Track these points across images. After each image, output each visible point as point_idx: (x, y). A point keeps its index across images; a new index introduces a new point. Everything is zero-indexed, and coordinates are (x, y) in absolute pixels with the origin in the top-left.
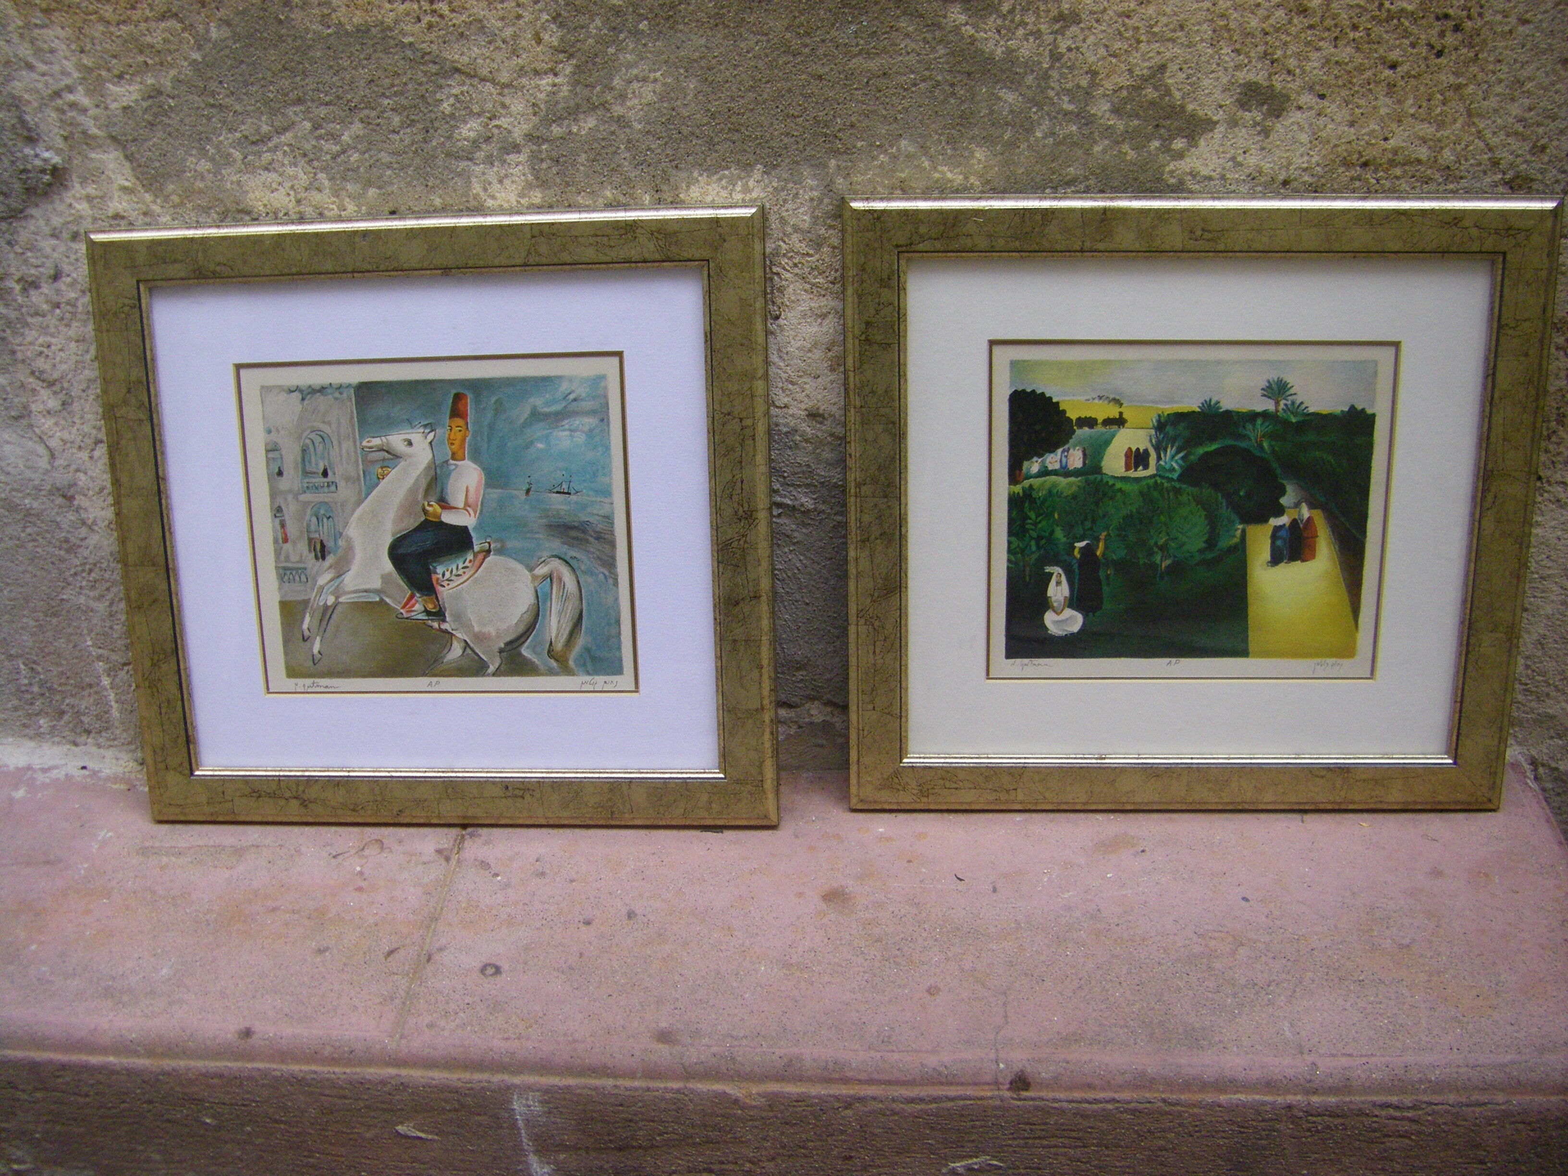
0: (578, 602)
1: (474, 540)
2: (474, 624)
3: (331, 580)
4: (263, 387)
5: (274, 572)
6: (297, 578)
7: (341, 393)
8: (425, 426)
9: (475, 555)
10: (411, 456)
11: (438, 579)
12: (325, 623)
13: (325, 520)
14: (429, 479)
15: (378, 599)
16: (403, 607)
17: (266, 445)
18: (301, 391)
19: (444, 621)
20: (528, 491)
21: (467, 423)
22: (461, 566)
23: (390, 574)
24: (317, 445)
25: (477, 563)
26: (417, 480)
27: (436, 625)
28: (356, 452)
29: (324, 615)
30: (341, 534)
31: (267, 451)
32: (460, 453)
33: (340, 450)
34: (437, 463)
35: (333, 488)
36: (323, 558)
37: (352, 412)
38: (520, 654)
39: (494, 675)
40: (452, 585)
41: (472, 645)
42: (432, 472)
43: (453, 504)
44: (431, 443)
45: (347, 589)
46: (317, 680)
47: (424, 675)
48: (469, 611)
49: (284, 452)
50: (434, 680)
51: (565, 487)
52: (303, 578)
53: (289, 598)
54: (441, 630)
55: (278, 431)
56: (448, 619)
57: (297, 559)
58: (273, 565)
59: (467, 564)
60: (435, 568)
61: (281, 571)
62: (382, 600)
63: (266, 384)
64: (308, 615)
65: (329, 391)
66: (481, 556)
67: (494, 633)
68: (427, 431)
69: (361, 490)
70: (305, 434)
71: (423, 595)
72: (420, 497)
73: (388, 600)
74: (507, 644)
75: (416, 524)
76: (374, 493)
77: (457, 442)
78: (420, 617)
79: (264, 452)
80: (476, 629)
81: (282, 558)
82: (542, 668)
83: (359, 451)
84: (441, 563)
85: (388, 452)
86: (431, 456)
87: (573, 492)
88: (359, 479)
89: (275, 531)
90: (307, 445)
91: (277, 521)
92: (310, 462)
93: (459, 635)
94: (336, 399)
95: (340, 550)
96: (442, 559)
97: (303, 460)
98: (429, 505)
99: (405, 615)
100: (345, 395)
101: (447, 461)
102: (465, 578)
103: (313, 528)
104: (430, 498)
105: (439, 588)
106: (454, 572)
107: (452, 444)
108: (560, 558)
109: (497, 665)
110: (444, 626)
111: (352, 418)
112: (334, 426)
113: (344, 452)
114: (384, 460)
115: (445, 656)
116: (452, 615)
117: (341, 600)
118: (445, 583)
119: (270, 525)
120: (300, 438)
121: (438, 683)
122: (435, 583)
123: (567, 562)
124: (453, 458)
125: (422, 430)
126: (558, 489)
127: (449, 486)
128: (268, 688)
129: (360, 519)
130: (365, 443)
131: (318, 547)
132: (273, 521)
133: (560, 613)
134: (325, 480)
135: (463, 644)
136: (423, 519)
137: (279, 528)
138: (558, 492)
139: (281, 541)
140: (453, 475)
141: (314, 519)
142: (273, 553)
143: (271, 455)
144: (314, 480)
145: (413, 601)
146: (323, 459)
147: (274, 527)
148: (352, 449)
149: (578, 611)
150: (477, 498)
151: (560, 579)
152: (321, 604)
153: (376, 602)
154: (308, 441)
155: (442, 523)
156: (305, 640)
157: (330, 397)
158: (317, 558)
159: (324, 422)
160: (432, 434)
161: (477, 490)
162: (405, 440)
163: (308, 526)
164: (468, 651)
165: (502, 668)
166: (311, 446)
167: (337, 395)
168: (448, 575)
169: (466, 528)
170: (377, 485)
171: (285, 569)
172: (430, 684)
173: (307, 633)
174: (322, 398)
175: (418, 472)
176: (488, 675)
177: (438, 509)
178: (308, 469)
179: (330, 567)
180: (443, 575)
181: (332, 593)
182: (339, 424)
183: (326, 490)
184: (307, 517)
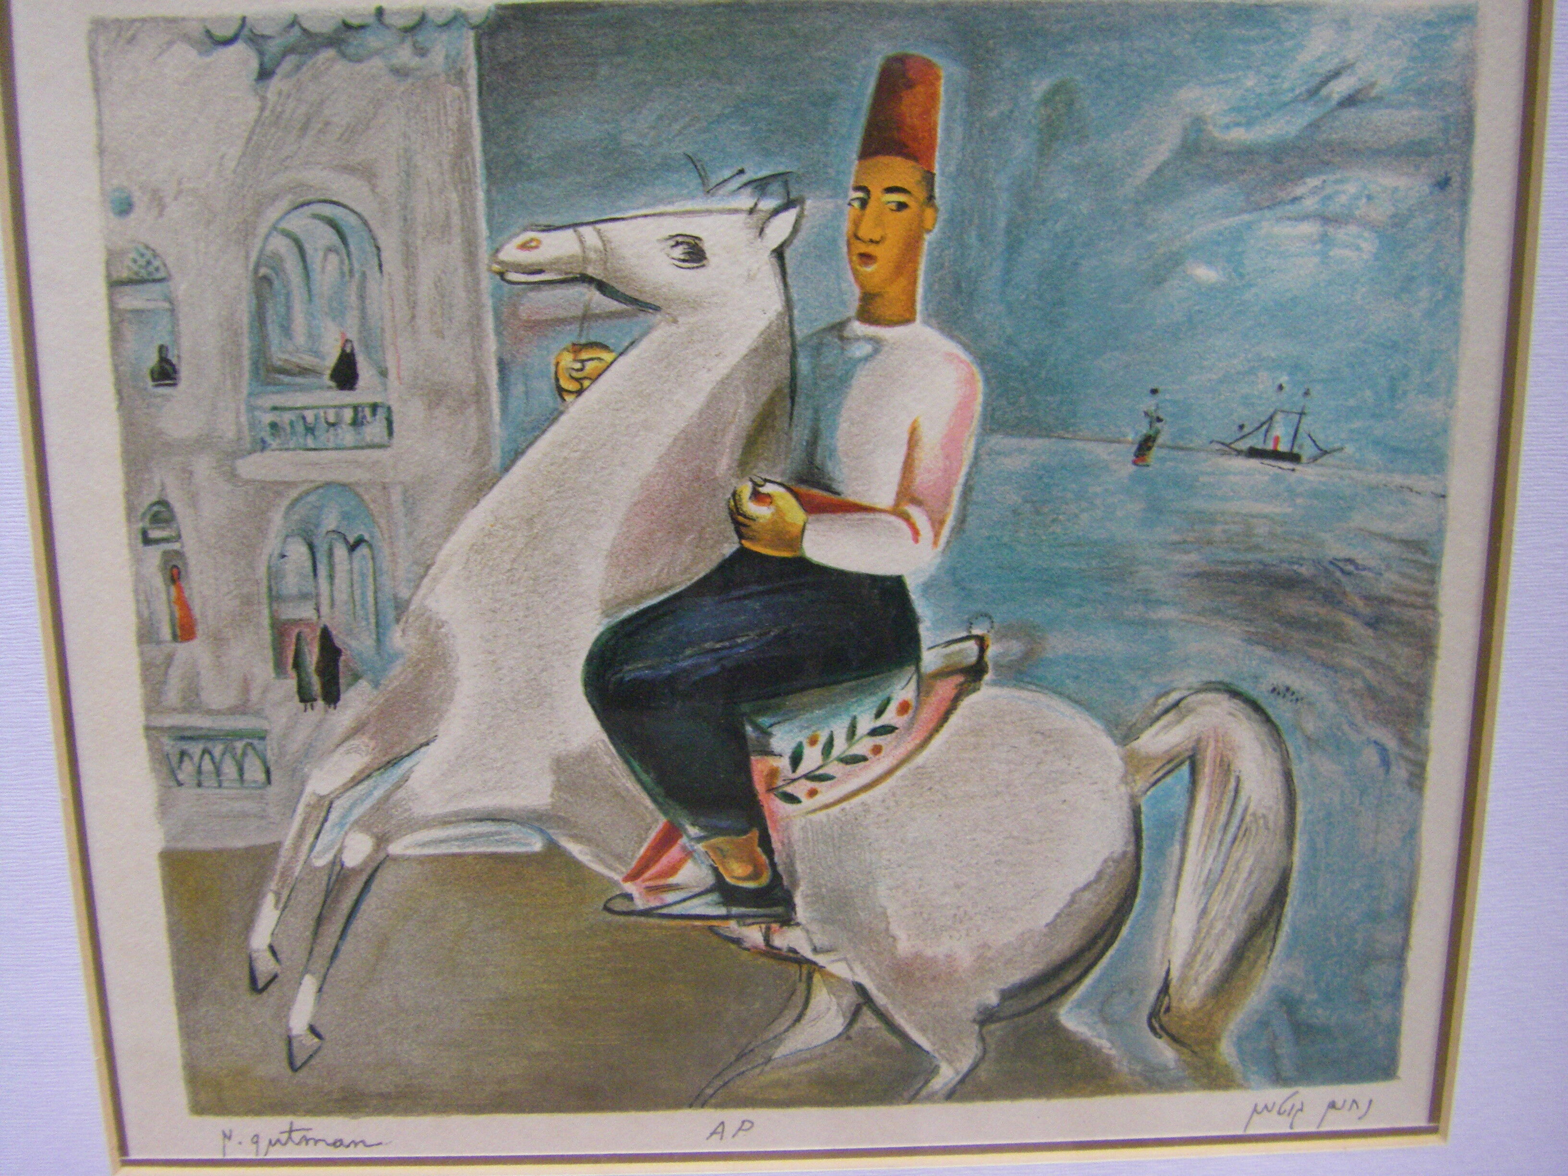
0: (1279, 844)
1: (926, 632)
2: (897, 930)
3: (356, 781)
4: (99, 25)
5: (142, 744)
6: (229, 769)
7: (421, 51)
8: (761, 186)
9: (924, 685)
10: (694, 304)
11: (773, 773)
12: (334, 928)
13: (341, 552)
14: (765, 392)
15: (537, 845)
16: (633, 877)
17: (112, 257)
18: (256, 40)
19: (787, 921)
20: (1145, 446)
21: (929, 179)
22: (865, 724)
23: (587, 756)
24: (315, 258)
25: (928, 714)
26: (714, 399)
27: (754, 935)
28: (474, 288)
29: (331, 896)
30: (401, 607)
31: (115, 284)
32: (894, 291)
33: (411, 279)
34: (801, 333)
35: (375, 430)
36: (332, 696)
37: (463, 128)
38: (1055, 1028)
39: (951, 1095)
40: (827, 793)
41: (881, 999)
42: (780, 368)
43: (851, 492)
44: (779, 253)
45: (420, 810)
46: (301, 1122)
47: (698, 1101)
48: (882, 890)
49: (181, 287)
50: (734, 1116)
51: (1281, 432)
52: (253, 771)
53: (198, 842)
54: (771, 952)
55: (158, 201)
56: (802, 913)
57: (229, 699)
58: (137, 719)
59: (890, 717)
60: (766, 734)
61: (169, 745)
62: (553, 849)
63: (112, 12)
64: (270, 898)
65: (373, 41)
66: (946, 689)
67: (966, 959)
68: (768, 204)
69: (484, 430)
70: (272, 214)
71: (713, 831)
72: (724, 464)
73: (575, 849)
74: (1007, 995)
75: (702, 570)
76: (534, 454)
77: (886, 254)
78: (697, 907)
79: (100, 287)
80: (904, 946)
81: (173, 695)
82: (1122, 1066)
83: (487, 282)
84: (788, 716)
85: (602, 286)
86: (776, 305)
87: (1307, 451)
88: (479, 394)
89: (142, 596)
90: (276, 262)
91: (154, 556)
92: (286, 330)
93: (839, 969)
94: (400, 72)
95: (396, 669)
96: (792, 701)
97: (260, 317)
98: (757, 496)
99: (640, 904)
100: (438, 58)
101: (838, 328)
102: (877, 768)
103: (291, 584)
104: (761, 470)
105: (775, 807)
106: (840, 747)
107: (866, 258)
108: (1235, 694)
109: (965, 1065)
110: (784, 939)
111: (463, 149)
112: (389, 183)
113: (425, 289)
114: (586, 317)
115: (779, 1039)
116: (816, 898)
117: (395, 848)
118: (800, 789)
119: (126, 575)
120: (246, 231)
121: (745, 1126)
122: (760, 786)
123: (1255, 706)
124: (866, 315)
125: (745, 201)
126: (1256, 442)
127: (844, 426)
128: (123, 1147)
129: (477, 548)
130: (511, 253)
131: (312, 656)
132: (138, 560)
133: (1209, 886)
134: (347, 397)
135: (850, 998)
136: (729, 548)
137: (158, 582)
138: (1253, 453)
139: (166, 632)
140: (862, 379)
141: (298, 551)
142: (136, 678)
143: (131, 300)
144: (300, 399)
145: (674, 852)
146: (338, 312)
147: (139, 578)
148: (459, 277)
149: (1274, 877)
150: (949, 473)
151: (1225, 767)
152: (321, 862)
153: (530, 858)
154: (280, 245)
155: (803, 565)
156: (256, 986)
157: (377, 63)
158: (305, 697)
159: (349, 169)
160: (790, 216)
161: (952, 442)
162: (677, 240)
163: (274, 575)
164: (868, 1020)
165: (983, 1074)
166: (292, 265)
167: (404, 55)
168: (812, 758)
169: (898, 583)
170: (553, 417)
171: (184, 736)
172: (719, 1130)
173: (265, 965)
174: (341, 67)
175: (723, 367)
176: (931, 1098)
177: (794, 513)
178: (278, 355)
179: (357, 730)
180: (796, 759)
181: (362, 825)
182: (409, 173)
183: (348, 436)
184: (272, 544)
